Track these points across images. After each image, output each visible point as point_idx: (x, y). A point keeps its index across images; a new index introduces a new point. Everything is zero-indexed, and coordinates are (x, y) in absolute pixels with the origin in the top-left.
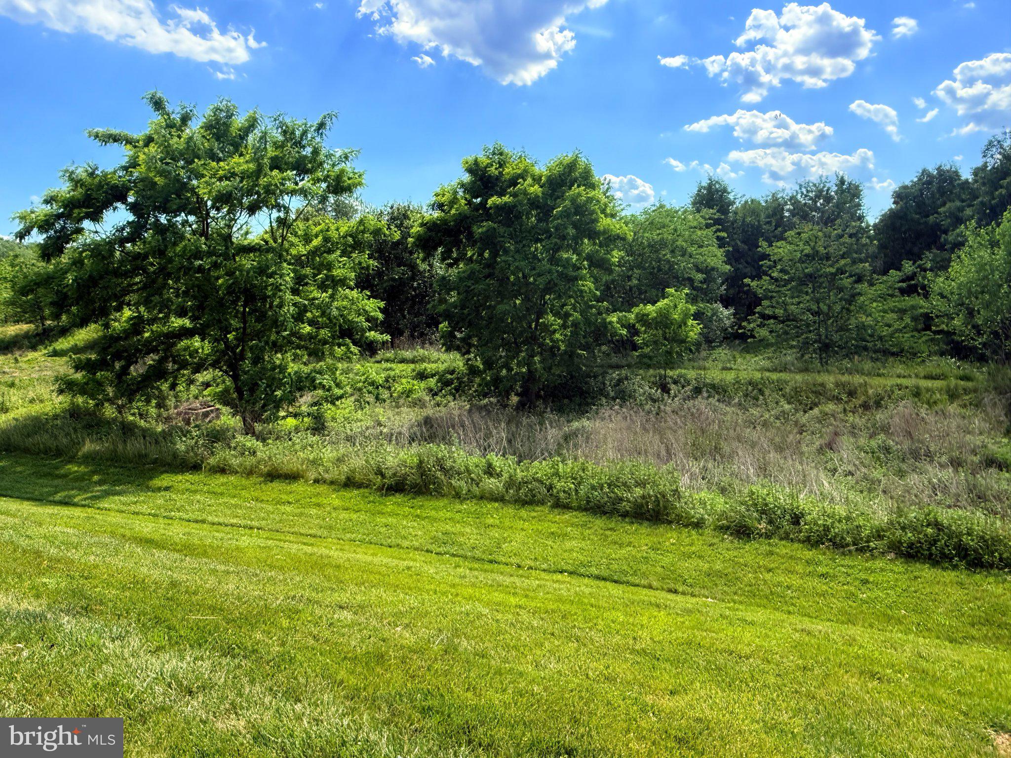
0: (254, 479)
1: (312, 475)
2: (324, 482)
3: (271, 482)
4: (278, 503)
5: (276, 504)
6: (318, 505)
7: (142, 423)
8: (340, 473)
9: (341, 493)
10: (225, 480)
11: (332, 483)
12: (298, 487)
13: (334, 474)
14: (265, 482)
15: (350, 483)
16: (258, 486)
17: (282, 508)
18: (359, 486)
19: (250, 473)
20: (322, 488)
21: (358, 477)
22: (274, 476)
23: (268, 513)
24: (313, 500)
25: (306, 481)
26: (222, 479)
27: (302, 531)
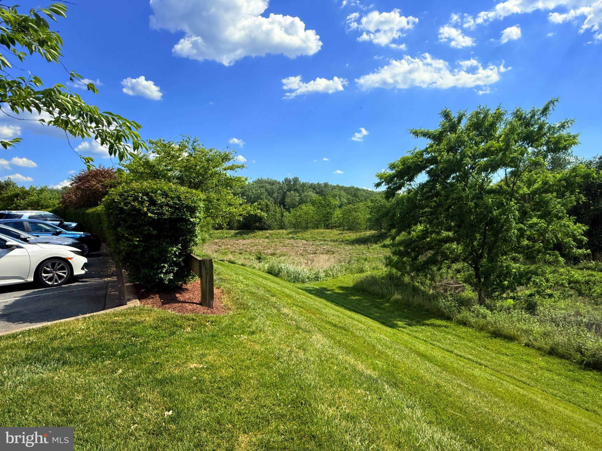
0: (483, 333)
1: (524, 340)
2: (533, 347)
3: (495, 338)
4: (499, 353)
5: (497, 353)
6: (528, 362)
7: (422, 288)
8: (546, 344)
9: (545, 358)
10: (466, 330)
11: (539, 349)
12: (514, 346)
13: (541, 343)
14: (491, 337)
15: (553, 352)
16: (486, 339)
17: (502, 357)
18: (562, 356)
19: (481, 329)
20: (532, 351)
21: (560, 350)
22: (497, 334)
23: (492, 358)
24: (524, 357)
25: (520, 343)
26: (464, 329)
27: (515, 377)
